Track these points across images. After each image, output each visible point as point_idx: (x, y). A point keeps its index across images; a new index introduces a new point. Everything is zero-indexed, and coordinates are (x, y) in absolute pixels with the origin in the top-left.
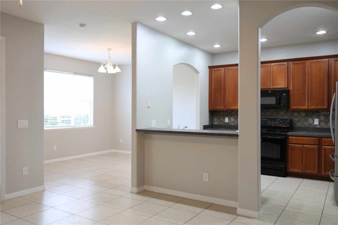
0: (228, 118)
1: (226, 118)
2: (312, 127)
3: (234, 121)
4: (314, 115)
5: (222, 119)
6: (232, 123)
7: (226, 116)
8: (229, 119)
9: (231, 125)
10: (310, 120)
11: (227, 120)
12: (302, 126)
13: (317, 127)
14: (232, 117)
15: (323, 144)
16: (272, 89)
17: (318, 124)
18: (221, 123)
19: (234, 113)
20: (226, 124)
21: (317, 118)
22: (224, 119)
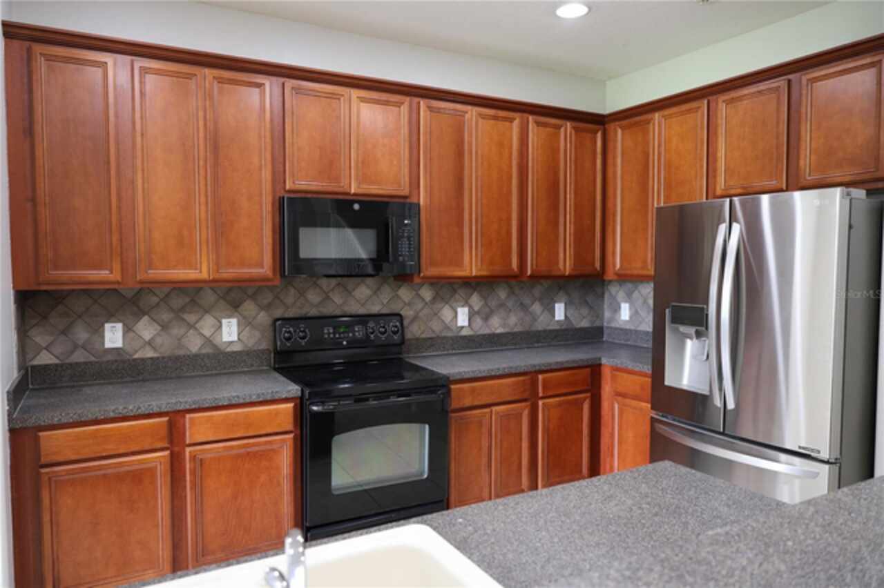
0: (119, 326)
1: (107, 326)
2: (450, 334)
3: (152, 339)
4: (457, 296)
5: (81, 334)
6: (148, 348)
7: (111, 317)
8: (128, 330)
9: (143, 360)
10: (446, 313)
11: (113, 336)
12: (423, 336)
13: (464, 333)
14: (146, 318)
15: (541, 395)
16: (355, 195)
17: (466, 324)
18: (79, 357)
19: (155, 300)
20: (109, 357)
21: (463, 306)
22: (99, 332)
